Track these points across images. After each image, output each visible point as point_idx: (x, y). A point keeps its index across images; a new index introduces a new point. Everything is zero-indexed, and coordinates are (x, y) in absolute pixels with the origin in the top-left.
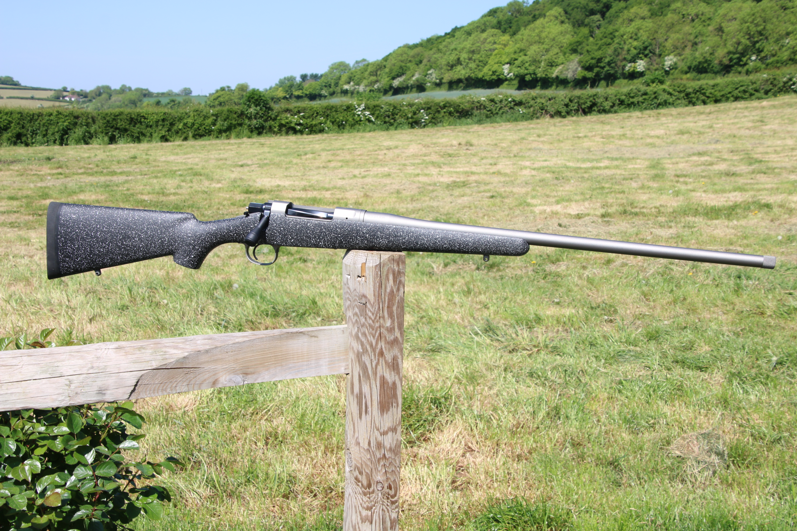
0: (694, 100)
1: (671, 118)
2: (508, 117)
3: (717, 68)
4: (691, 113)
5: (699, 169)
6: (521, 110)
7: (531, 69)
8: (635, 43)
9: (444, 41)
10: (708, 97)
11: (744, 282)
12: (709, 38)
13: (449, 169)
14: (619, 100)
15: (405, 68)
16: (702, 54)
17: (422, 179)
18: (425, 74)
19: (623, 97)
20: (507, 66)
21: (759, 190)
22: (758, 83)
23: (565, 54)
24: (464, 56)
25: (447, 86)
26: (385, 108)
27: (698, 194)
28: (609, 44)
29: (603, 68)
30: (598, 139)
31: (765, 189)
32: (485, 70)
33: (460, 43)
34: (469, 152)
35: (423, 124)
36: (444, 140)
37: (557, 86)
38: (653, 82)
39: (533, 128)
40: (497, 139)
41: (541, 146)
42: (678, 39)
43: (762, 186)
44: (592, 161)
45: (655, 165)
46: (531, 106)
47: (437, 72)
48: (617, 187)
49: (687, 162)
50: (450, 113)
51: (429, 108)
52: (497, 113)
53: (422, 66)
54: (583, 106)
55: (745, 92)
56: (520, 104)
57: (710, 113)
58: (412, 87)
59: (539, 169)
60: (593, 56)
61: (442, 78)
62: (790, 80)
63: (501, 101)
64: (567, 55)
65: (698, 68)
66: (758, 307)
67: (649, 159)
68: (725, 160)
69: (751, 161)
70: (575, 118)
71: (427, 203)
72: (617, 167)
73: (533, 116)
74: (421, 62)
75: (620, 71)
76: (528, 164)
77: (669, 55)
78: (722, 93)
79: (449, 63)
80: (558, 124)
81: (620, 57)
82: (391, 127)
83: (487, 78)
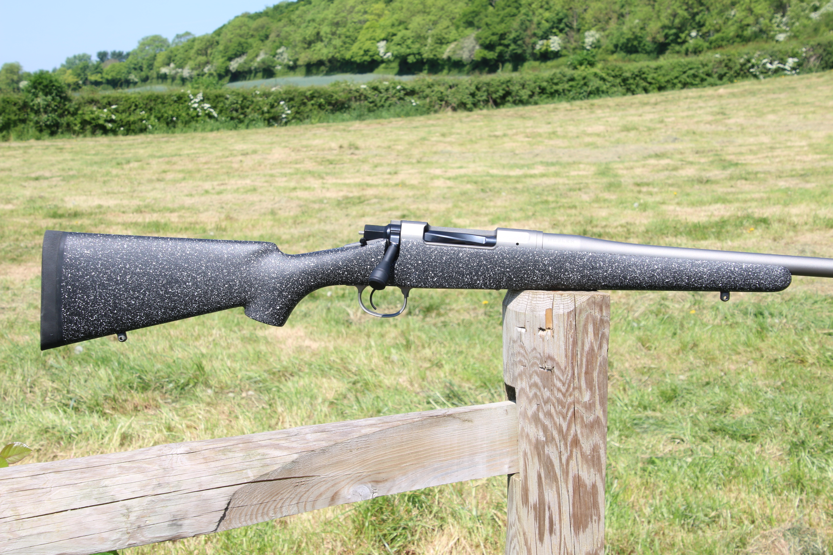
0: (633, 87)
1: (607, 110)
2: (398, 110)
3: (650, 46)
4: (632, 104)
5: (663, 175)
6: (414, 101)
7: (415, 47)
8: (547, 15)
9: (297, 9)
10: (650, 83)
11: (769, 320)
12: (638, 9)
13: (334, 181)
14: (540, 87)
15: (245, 45)
16: (630, 29)
17: (300, 194)
18: (273, 53)
19: (544, 84)
20: (383, 44)
21: (745, 201)
22: (710, 65)
23: (457, 27)
24: (325, 29)
25: (304, 70)
26: (231, 98)
27: (671, 208)
28: (514, 15)
29: (507, 46)
30: (521, 138)
31: (752, 200)
32: (355, 48)
33: (319, 12)
34: (355, 157)
35: (284, 120)
36: (317, 142)
37: (450, 70)
38: (581, 64)
39: (433, 125)
40: (390, 141)
41: (449, 148)
42: (600, 9)
43: (748, 196)
44: (522, 167)
45: (604, 171)
46: (427, 96)
47: (289, 50)
48: (564, 200)
49: (644, 166)
50: (320, 106)
51: (291, 99)
52: (383, 106)
53: (268, 43)
54: (494, 96)
55: (695, 76)
56: (412, 93)
57: (656, 104)
58: (256, 71)
59: (455, 178)
60: (495, 30)
61: (297, 60)
62: (749, 61)
63: (387, 90)
64: (461, 29)
65: (626, 47)
66: (797, 353)
67: (595, 164)
68: (691, 163)
69: (725, 164)
70: (485, 111)
71: (317, 226)
72: (557, 174)
73: (429, 110)
74: (267, 37)
75: (529, 51)
76: (438, 172)
77: (589, 29)
78: (667, 78)
79: (305, 39)
80: (464, 120)
81: (529, 33)
82: (240, 125)
83: (357, 59)
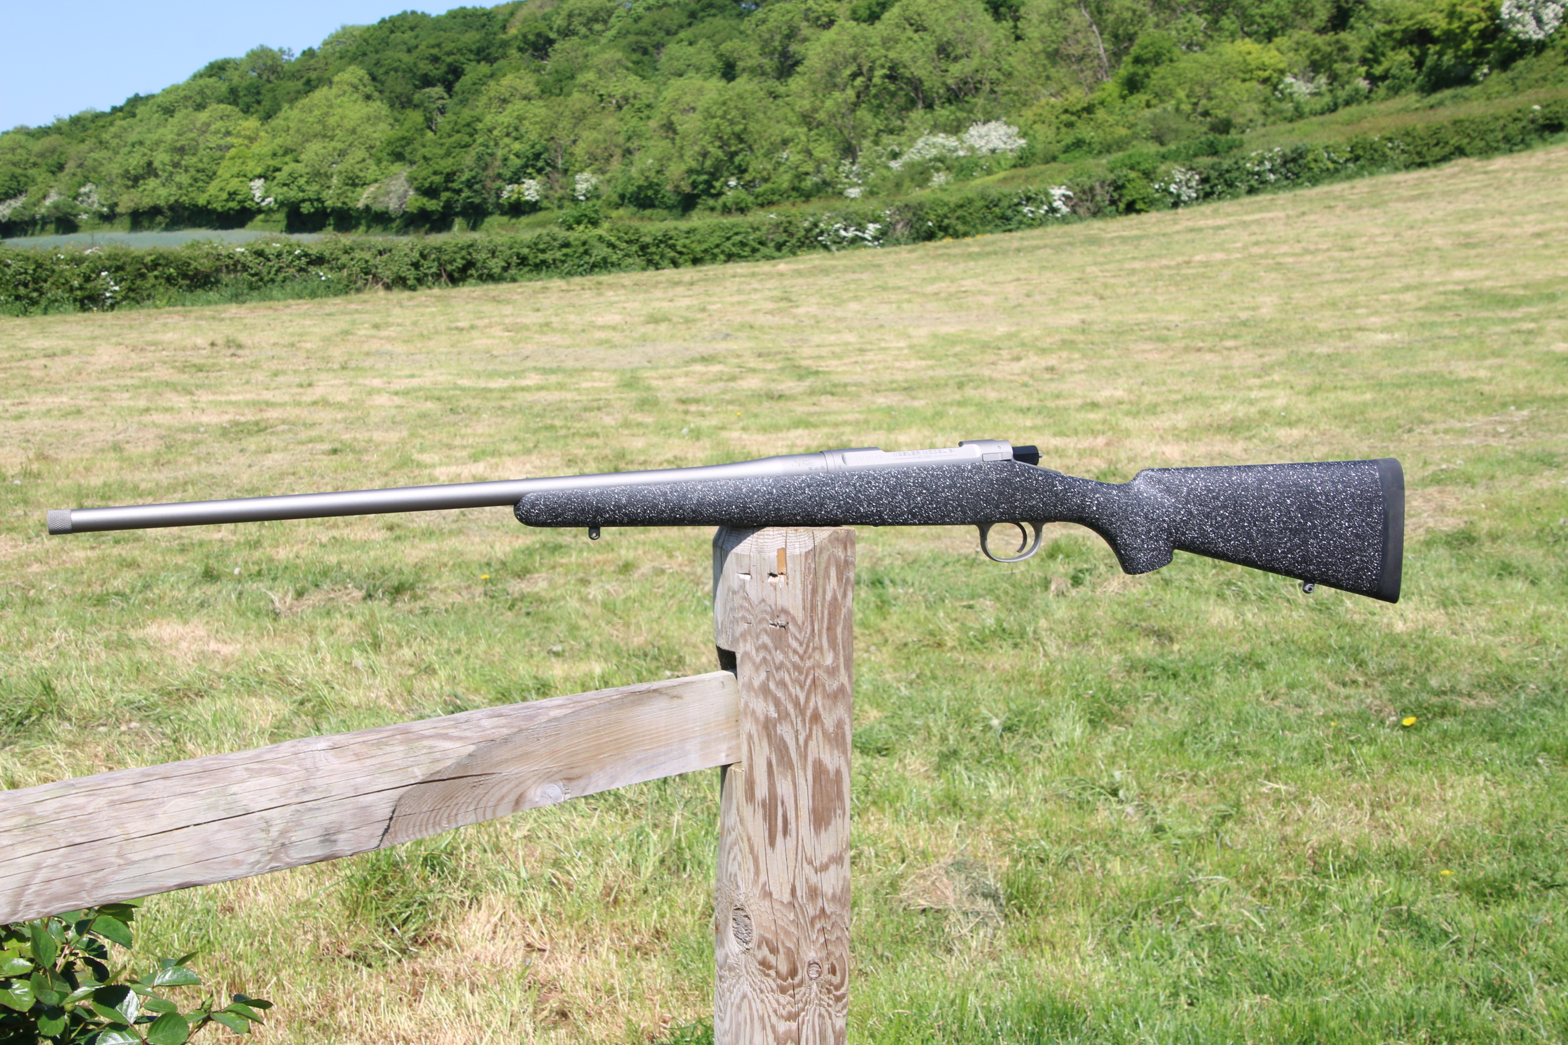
0: (657, 258)
1: (622, 292)
2: (297, 288)
3: (672, 199)
4: (657, 283)
5: (716, 388)
6: (324, 274)
7: (312, 190)
8: (517, 146)
9: (112, 124)
10: (681, 253)
11: (891, 590)
12: (652, 143)
13: (211, 397)
14: (518, 255)
15: (23, 179)
16: (642, 172)
17: (157, 417)
18: (72, 193)
19: (525, 251)
20: (259, 183)
21: (836, 425)
22: (764, 229)
23: (379, 161)
24: (161, 158)
25: (127, 221)
26: (15, 266)
27: (736, 434)
28: (467, 146)
29: (458, 192)
30: (497, 331)
31: (845, 423)
32: (213, 188)
33: (149, 131)
34: (239, 361)
35: (109, 302)
36: (169, 336)
37: (369, 227)
38: (579, 223)
39: (357, 311)
40: (292, 335)
41: (388, 347)
42: (596, 141)
43: (839, 418)
44: (506, 375)
45: (630, 383)
46: (344, 266)
47: (101, 189)
48: (578, 425)
49: (687, 375)
50: (169, 279)
51: (119, 268)
52: (273, 281)
53: (63, 176)
54: (449, 268)
55: (743, 244)
56: (319, 261)
57: (692, 284)
58: (45, 221)
59: (406, 393)
60: (437, 167)
61: (116, 204)
62: (816, 225)
63: (279, 255)
64: (384, 163)
65: (637, 199)
66: (932, 634)
67: (615, 371)
68: (754, 371)
69: (802, 373)
70: (436, 291)
71: (195, 468)
72: (561, 387)
73: (348, 288)
74: (61, 167)
75: (492, 200)
76: (377, 382)
77: (582, 171)
78: (704, 246)
79: (127, 171)
80: (406, 303)
81: (490, 172)
82: (32, 309)
83: (218, 206)
